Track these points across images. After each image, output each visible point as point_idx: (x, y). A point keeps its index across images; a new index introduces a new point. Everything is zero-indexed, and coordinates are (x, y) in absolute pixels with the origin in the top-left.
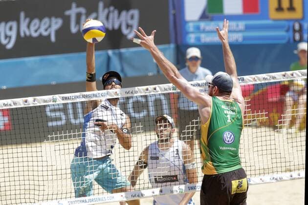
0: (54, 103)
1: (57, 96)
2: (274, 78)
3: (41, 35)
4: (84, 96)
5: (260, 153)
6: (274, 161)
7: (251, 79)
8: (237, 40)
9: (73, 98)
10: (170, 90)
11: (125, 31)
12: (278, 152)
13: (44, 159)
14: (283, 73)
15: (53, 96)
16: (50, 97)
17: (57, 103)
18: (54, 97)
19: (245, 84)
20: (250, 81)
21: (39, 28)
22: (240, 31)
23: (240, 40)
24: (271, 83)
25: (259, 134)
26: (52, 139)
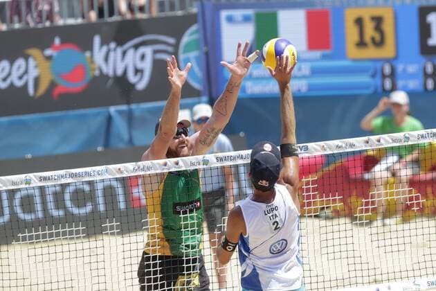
0: (27, 186)
1: (31, 175)
2: (352, 145)
3: (12, 85)
4: (72, 176)
5: (331, 256)
6: (352, 267)
7: (319, 148)
8: (299, 90)
9: (56, 177)
10: (199, 164)
11: (132, 78)
12: (357, 254)
13: (12, 269)
14: (366, 138)
15: (26, 175)
16: (23, 176)
17: (31, 186)
18: (28, 178)
19: (310, 155)
20: (316, 150)
21: (9, 74)
22: (304, 77)
23: (304, 89)
24: (347, 153)
25: (330, 229)
26: (24, 239)
